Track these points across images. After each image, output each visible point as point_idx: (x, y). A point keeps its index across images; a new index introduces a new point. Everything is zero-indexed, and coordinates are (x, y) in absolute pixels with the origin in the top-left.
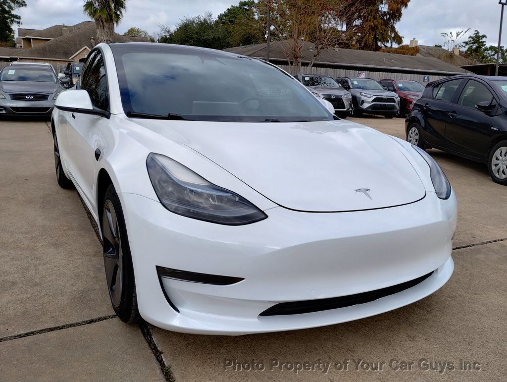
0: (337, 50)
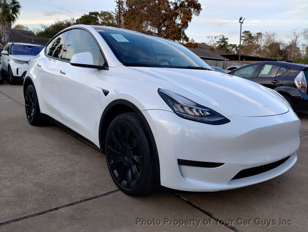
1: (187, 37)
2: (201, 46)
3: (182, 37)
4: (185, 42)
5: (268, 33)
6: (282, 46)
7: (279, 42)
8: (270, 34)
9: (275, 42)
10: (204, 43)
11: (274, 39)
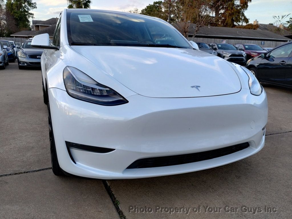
0: (209, 27)
1: (247, 19)
2: (266, 27)
3: (241, 19)
4: (244, 24)
10: (272, 24)
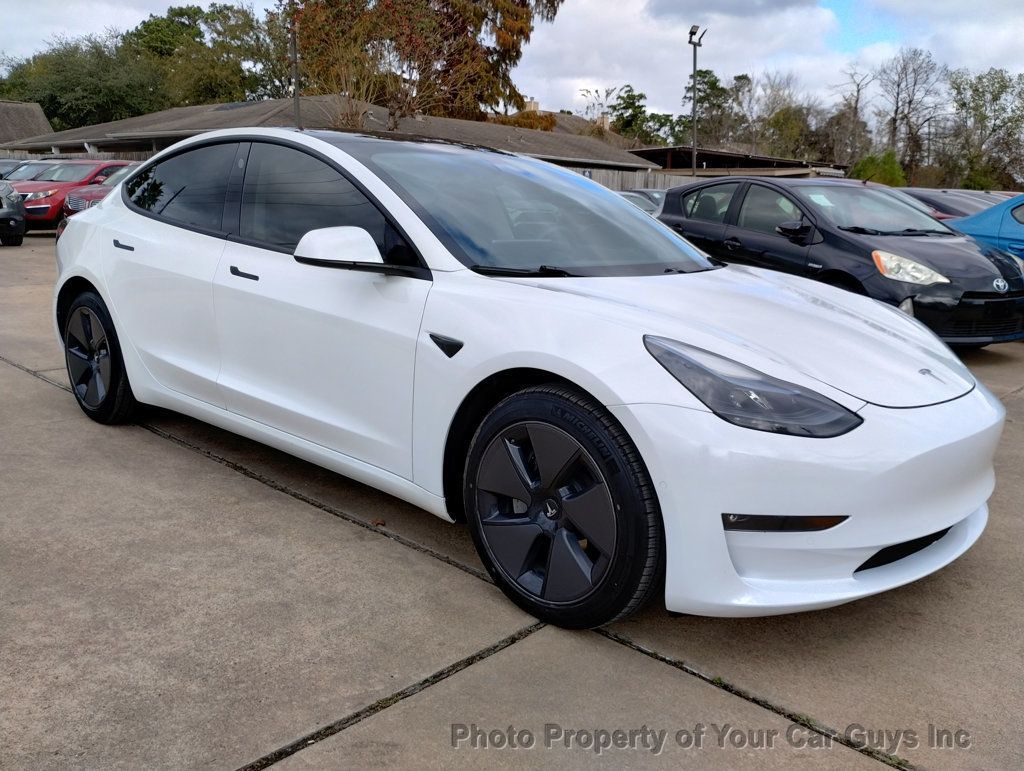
0: (419, 118)
3: (500, 94)
5: (772, 78)
6: (815, 117)
7: (805, 105)
8: (777, 81)
9: (793, 105)
10: (569, 113)
11: (790, 96)
